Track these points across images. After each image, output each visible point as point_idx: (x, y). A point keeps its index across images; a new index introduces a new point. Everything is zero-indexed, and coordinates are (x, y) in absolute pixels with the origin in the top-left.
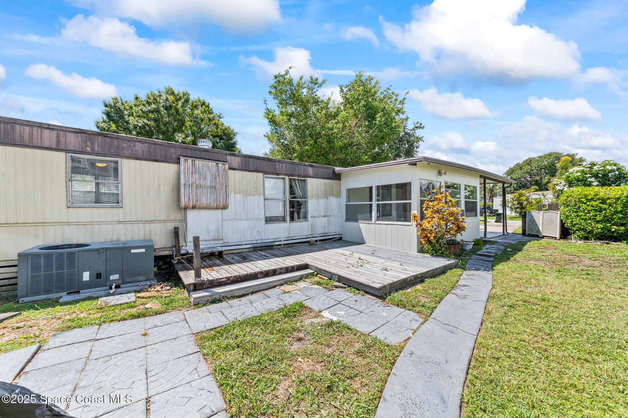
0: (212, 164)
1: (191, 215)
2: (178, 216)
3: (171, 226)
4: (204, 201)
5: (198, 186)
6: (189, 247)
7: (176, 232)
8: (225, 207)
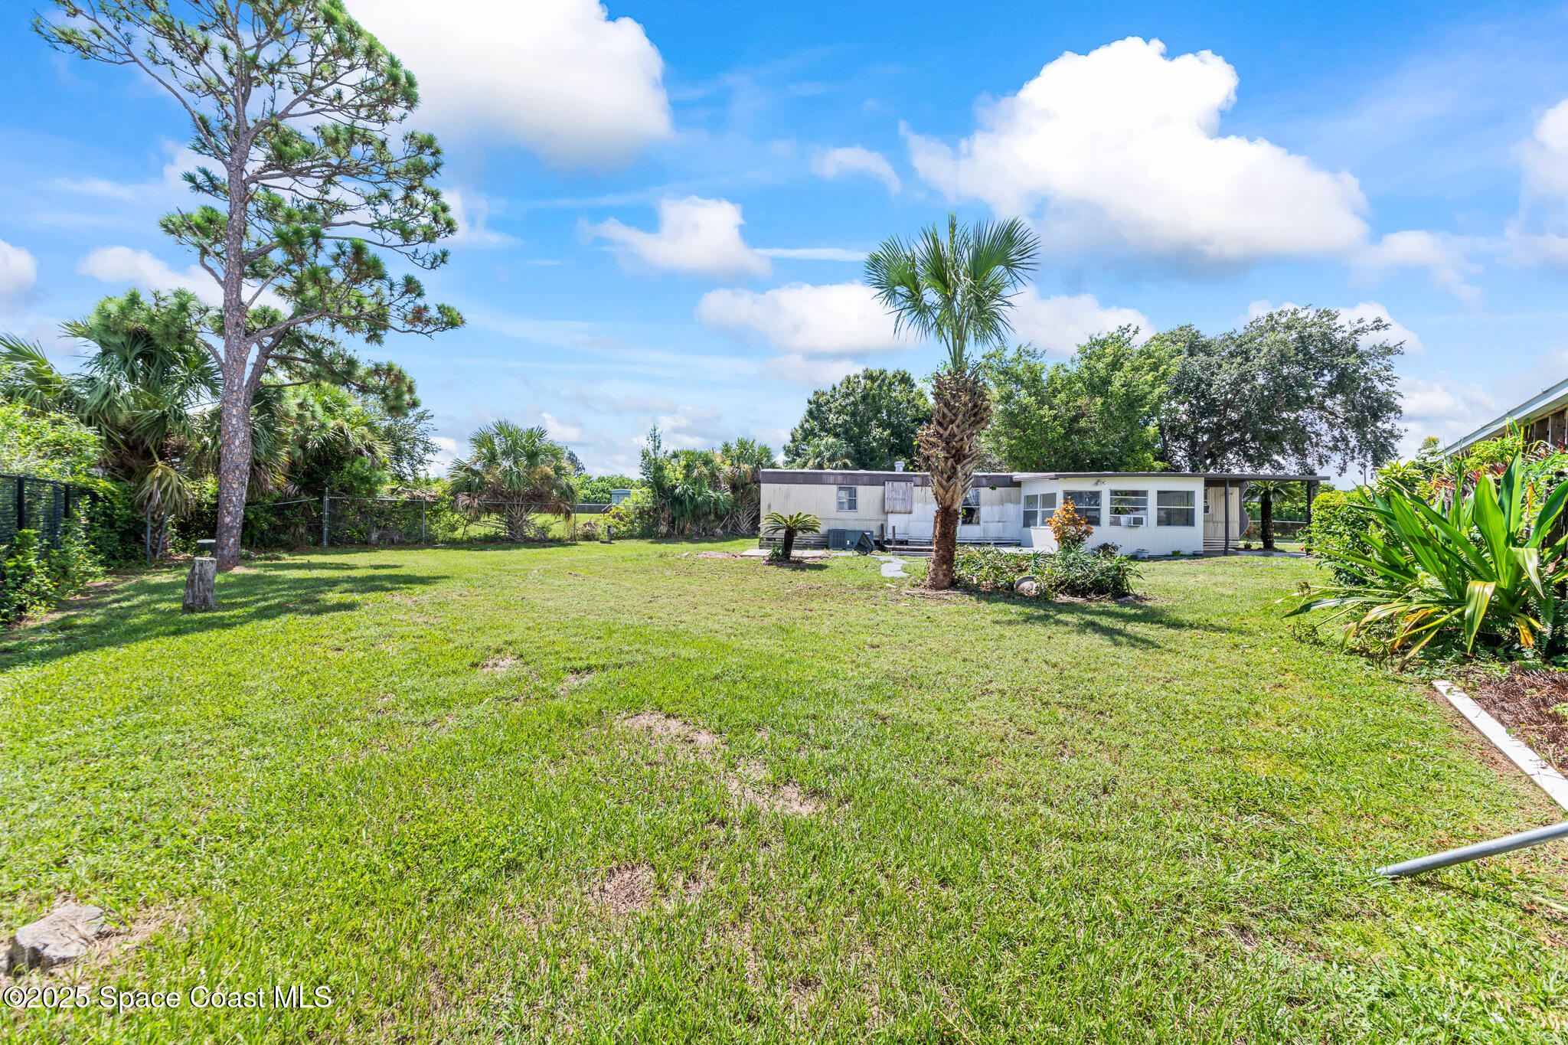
0: (903, 484)
1: (890, 516)
2: (883, 517)
3: (880, 523)
4: (898, 509)
5: (895, 499)
6: (889, 536)
7: (882, 526)
8: (910, 513)
